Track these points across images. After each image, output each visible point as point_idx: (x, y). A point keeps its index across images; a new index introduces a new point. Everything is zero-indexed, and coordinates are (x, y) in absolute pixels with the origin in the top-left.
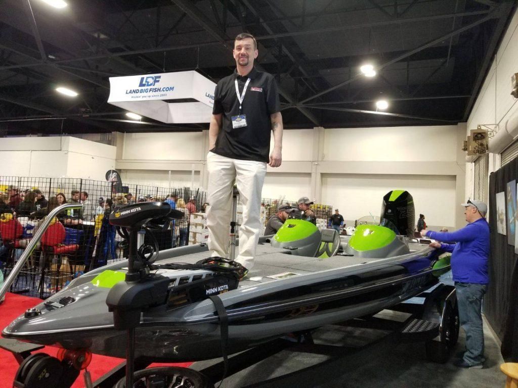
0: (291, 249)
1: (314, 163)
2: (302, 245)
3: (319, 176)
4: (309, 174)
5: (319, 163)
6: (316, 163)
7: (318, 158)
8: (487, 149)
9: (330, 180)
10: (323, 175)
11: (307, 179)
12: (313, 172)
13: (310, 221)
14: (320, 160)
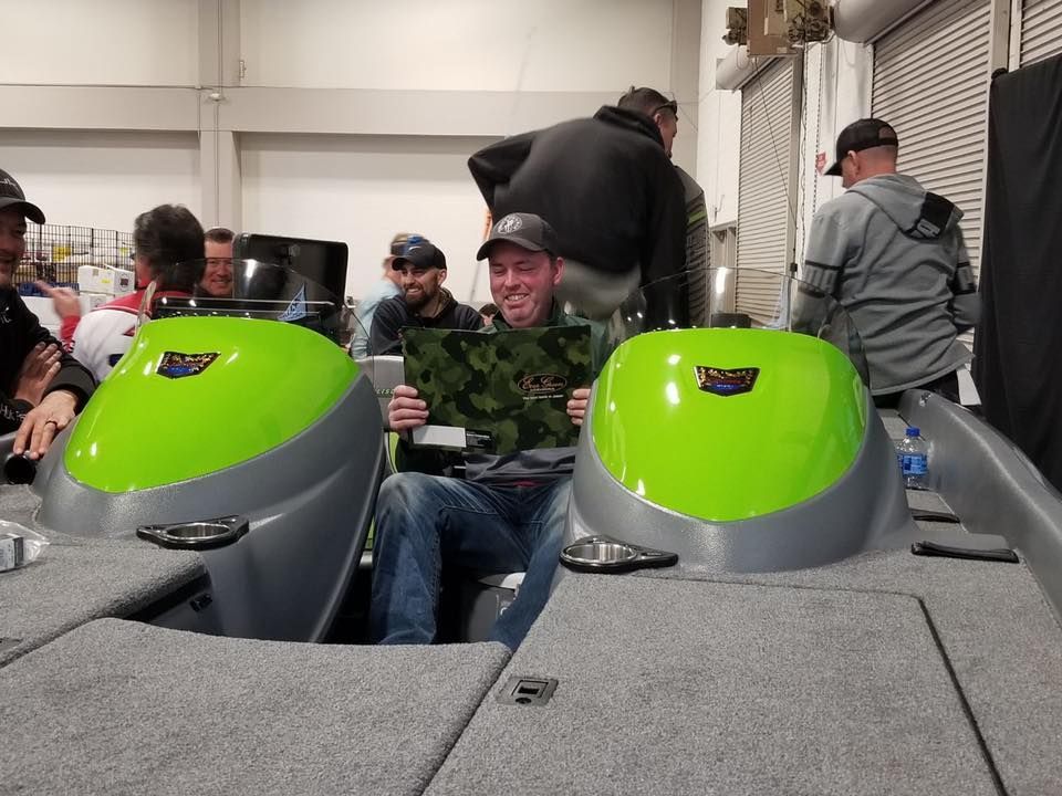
0: (199, 546)
1: (205, 94)
2: (262, 504)
3: (228, 144)
4: (190, 138)
5: (227, 93)
6: (216, 96)
7: (221, 78)
8: (833, 26)
9: (268, 157)
10: (241, 138)
11: (182, 155)
12: (206, 126)
13: (302, 322)
14: (228, 80)
